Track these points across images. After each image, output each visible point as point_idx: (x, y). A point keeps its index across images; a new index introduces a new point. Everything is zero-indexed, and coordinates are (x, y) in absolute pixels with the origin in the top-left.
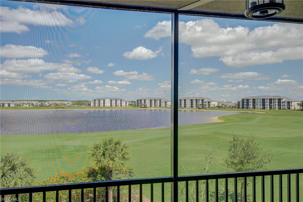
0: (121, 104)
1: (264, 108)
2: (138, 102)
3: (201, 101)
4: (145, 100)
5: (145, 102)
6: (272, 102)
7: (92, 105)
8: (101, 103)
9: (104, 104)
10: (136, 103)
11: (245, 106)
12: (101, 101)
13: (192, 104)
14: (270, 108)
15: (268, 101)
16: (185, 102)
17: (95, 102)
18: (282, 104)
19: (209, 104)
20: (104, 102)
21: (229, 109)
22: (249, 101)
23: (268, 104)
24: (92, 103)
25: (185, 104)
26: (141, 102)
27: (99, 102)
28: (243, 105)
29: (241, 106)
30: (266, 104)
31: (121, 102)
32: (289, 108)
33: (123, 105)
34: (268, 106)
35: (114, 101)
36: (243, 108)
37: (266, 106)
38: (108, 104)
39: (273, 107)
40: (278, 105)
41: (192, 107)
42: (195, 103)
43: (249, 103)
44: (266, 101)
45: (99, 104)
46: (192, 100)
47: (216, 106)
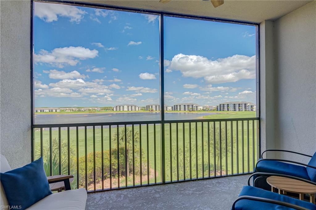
0: (135, 109)
1: (235, 110)
2: (147, 107)
3: (191, 106)
4: (152, 106)
5: (152, 107)
6: (240, 106)
7: (115, 110)
8: (121, 108)
9: (123, 109)
10: (146, 108)
11: (222, 109)
12: (121, 107)
13: (185, 108)
14: (239, 110)
15: (238, 105)
16: (180, 107)
17: (117, 108)
18: (247, 107)
19: (197, 108)
20: (123, 108)
21: (210, 111)
22: (225, 105)
23: (238, 107)
24: (115, 108)
25: (180, 108)
26: (149, 107)
27: (120, 108)
28: (220, 108)
29: (219, 109)
30: (236, 107)
31: (135, 108)
32: (252, 110)
33: (136, 109)
34: (238, 109)
35: (130, 107)
36: (220, 110)
37: (236, 109)
38: (126, 109)
39: (241, 109)
40: (245, 108)
41: (185, 110)
42: (187, 107)
43: (225, 107)
44: (236, 105)
45: (120, 109)
46: (185, 105)
47: (202, 109)
